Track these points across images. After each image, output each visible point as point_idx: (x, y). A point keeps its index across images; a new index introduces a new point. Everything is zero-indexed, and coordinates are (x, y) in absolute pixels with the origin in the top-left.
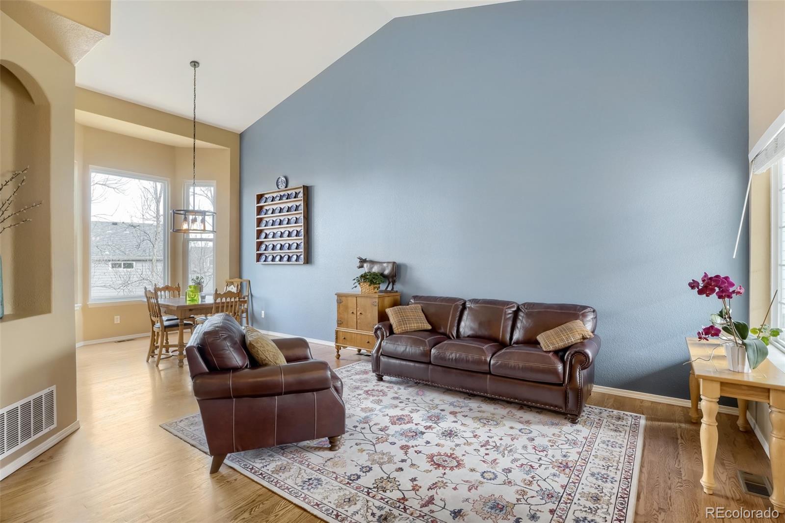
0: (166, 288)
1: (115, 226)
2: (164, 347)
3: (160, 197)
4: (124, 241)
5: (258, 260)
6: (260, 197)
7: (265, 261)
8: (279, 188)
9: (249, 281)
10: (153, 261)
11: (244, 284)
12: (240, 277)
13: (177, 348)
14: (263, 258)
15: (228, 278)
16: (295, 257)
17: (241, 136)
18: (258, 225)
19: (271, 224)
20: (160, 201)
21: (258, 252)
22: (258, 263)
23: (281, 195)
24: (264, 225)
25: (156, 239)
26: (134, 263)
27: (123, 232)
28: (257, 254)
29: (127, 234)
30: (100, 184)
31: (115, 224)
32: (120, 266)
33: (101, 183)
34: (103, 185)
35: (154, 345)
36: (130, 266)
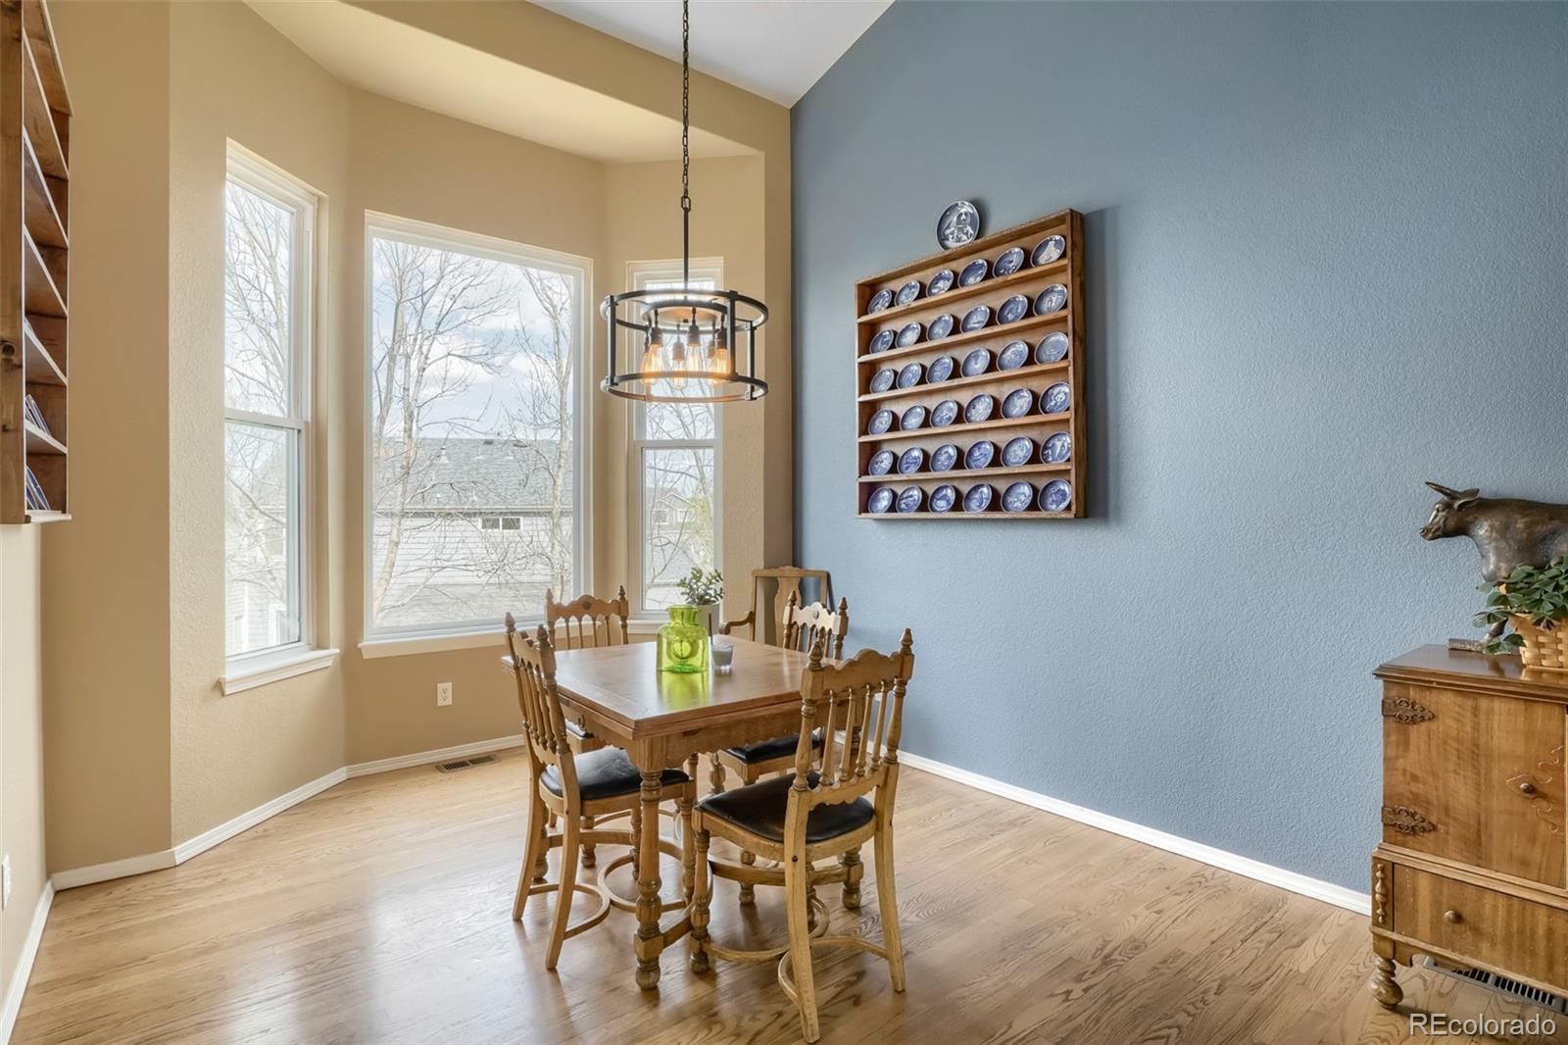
0: (585, 606)
1: (488, 447)
2: (581, 842)
3: (568, 373)
4: (505, 475)
5: (865, 506)
6: (868, 292)
7: (892, 508)
8: (945, 247)
9: (828, 576)
10: (554, 513)
11: (811, 583)
12: (796, 560)
13: (626, 850)
14: (884, 499)
15: (762, 566)
16: (1025, 491)
17: (796, 114)
18: (865, 388)
19: (915, 381)
20: (567, 383)
21: (866, 479)
22: (863, 515)
23: (956, 274)
24: (884, 387)
25: (560, 466)
26: (522, 519)
27: (503, 456)
28: (860, 483)
29: (509, 461)
30: (455, 355)
31: (489, 442)
32: (495, 525)
33: (458, 353)
34: (460, 356)
35: (544, 832)
36: (512, 524)
